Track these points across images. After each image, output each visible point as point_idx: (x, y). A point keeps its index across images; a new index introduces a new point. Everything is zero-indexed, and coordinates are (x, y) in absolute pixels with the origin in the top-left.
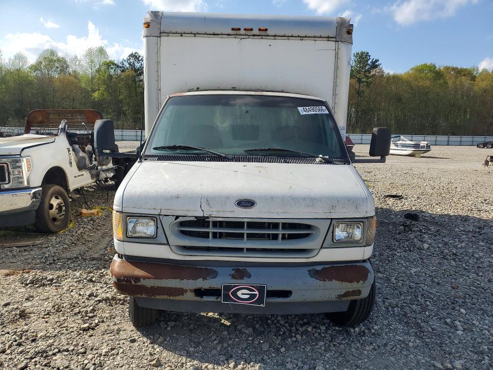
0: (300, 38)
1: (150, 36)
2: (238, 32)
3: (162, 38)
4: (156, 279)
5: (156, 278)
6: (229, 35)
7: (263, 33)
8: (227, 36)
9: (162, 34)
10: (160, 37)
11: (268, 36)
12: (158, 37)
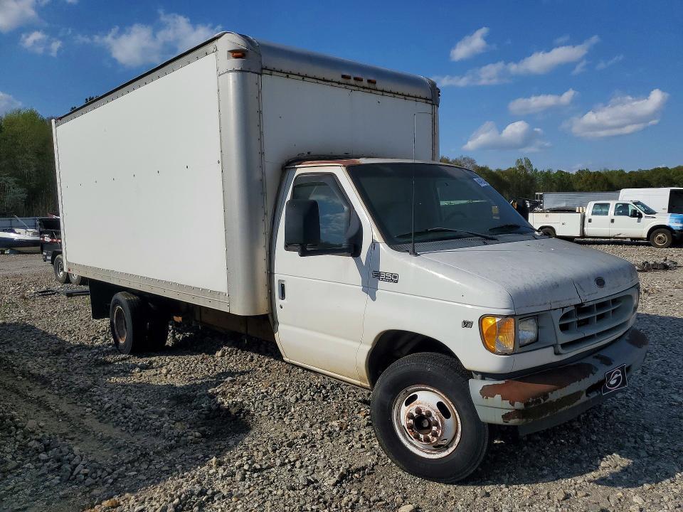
0: (403, 97)
1: (248, 72)
2: (348, 81)
3: (264, 76)
4: (561, 388)
5: (561, 386)
6: (339, 83)
7: (372, 86)
8: (336, 85)
9: (264, 71)
10: (261, 75)
11: (377, 90)
12: (258, 74)
